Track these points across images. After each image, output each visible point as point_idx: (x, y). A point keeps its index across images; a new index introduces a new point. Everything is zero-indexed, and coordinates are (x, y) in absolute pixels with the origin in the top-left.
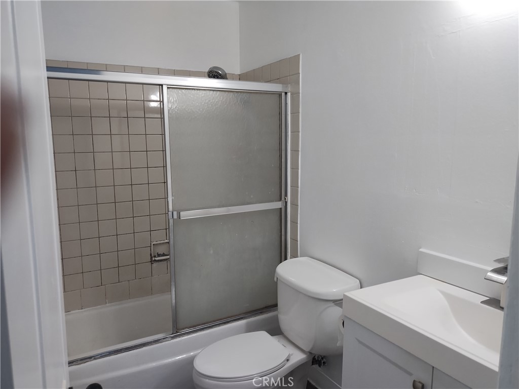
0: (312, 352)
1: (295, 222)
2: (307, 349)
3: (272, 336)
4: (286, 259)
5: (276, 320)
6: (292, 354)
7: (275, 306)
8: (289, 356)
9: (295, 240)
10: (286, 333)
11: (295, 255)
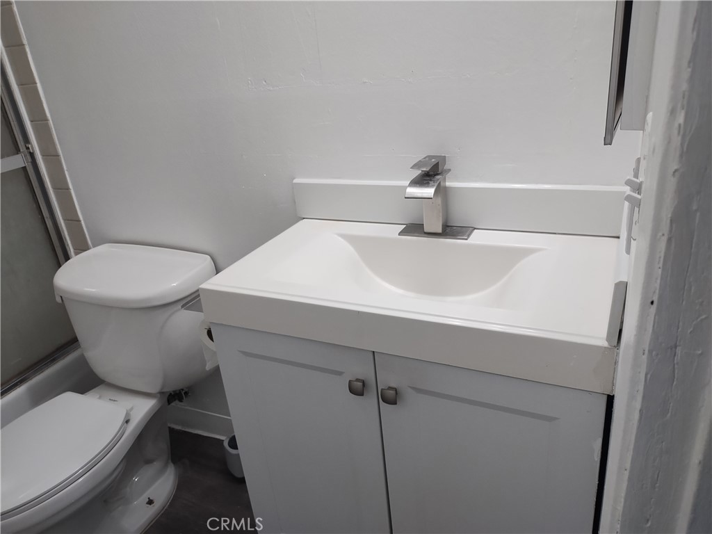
0: (164, 390)
1: (62, 189)
2: (154, 389)
3: (82, 393)
4: (67, 258)
5: (83, 362)
6: (132, 409)
7: (72, 342)
8: (128, 414)
9: (73, 220)
10: (108, 379)
11: (82, 247)
